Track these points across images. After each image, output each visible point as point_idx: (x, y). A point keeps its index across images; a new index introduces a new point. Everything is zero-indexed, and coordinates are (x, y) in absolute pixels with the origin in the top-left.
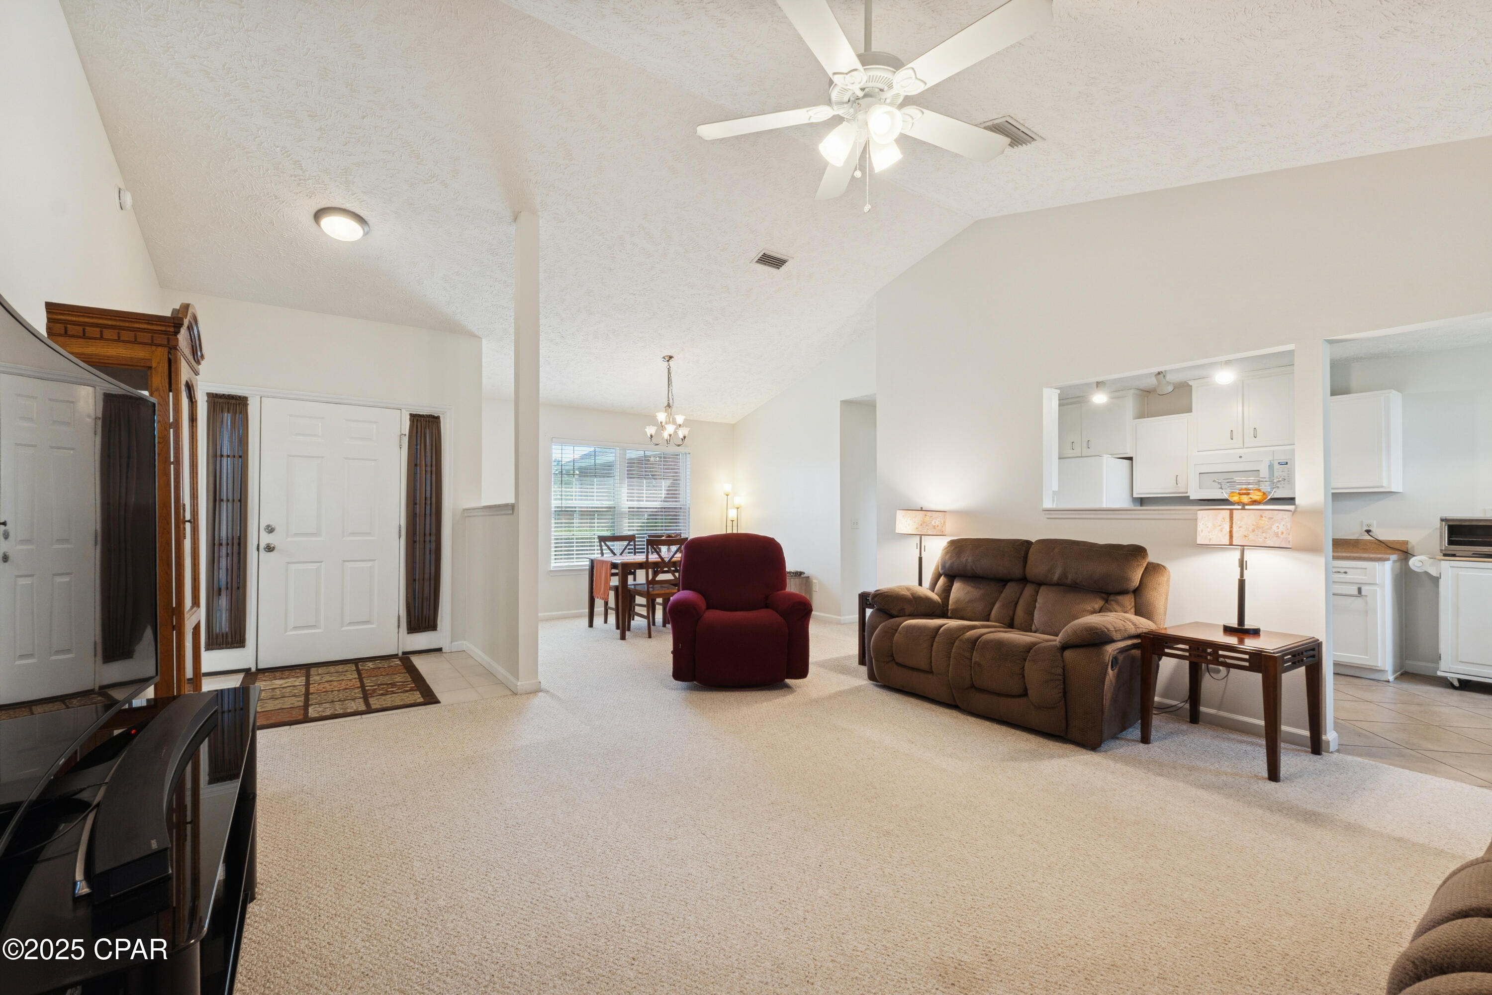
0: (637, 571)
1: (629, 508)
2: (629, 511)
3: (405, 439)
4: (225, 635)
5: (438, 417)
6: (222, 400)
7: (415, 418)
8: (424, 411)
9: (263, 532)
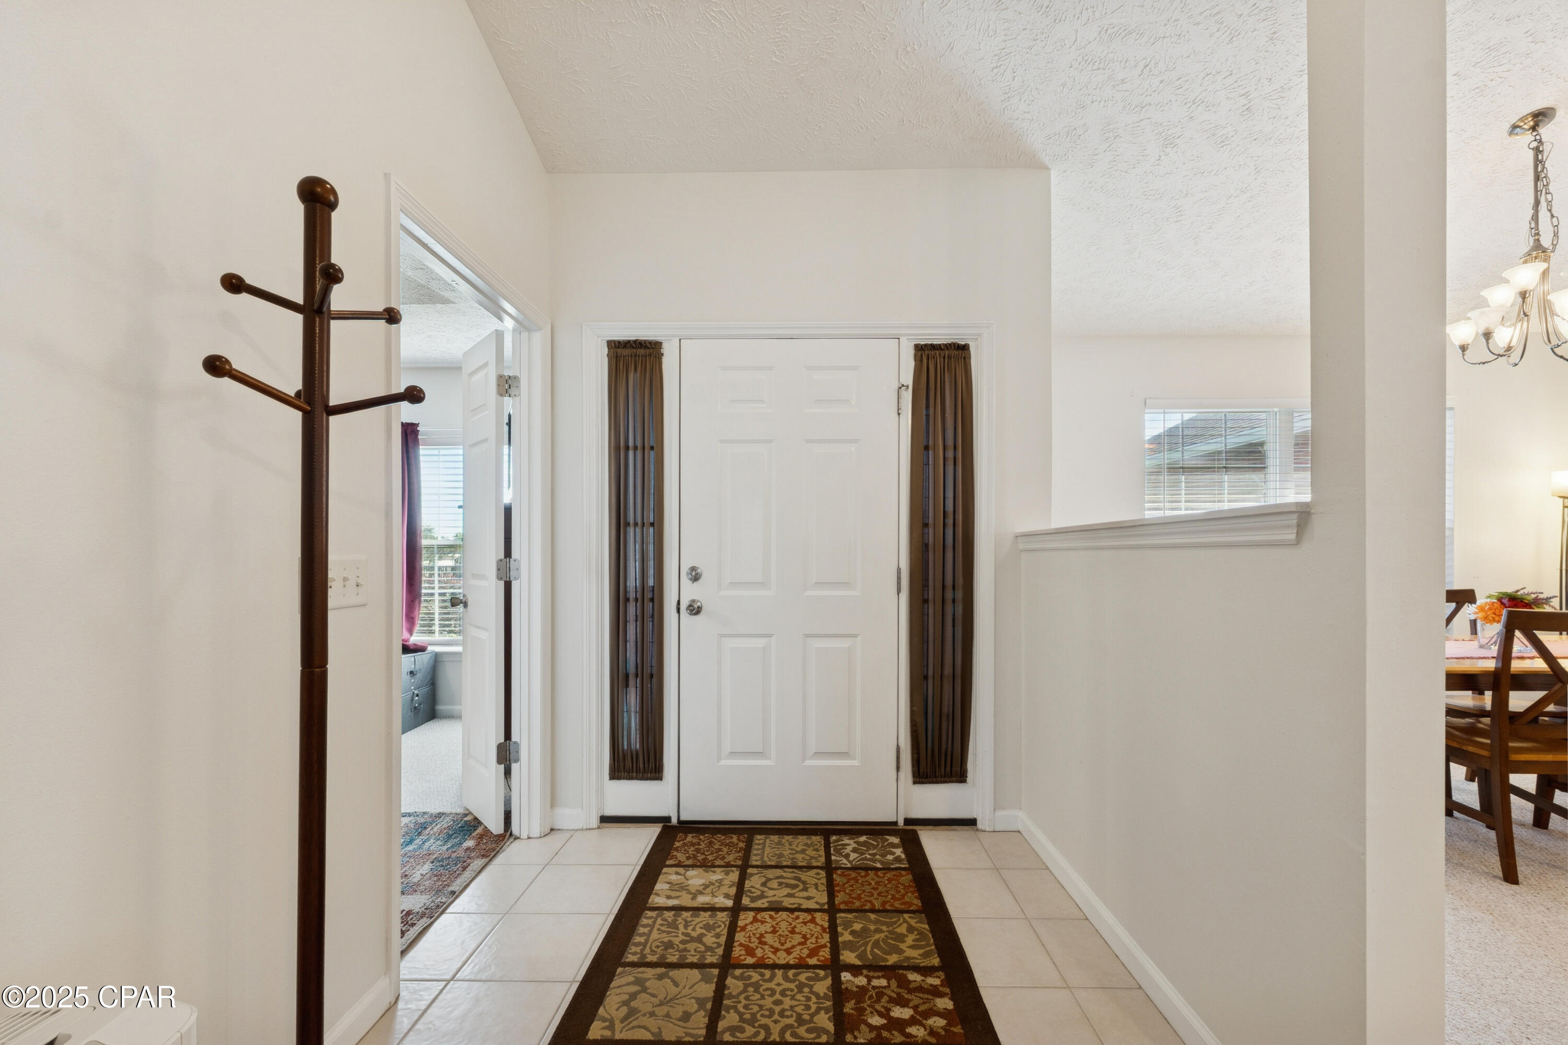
3: (908, 396)
4: (635, 756)
5: (963, 351)
6: (627, 352)
7: (924, 352)
8: (940, 336)
9: (685, 580)
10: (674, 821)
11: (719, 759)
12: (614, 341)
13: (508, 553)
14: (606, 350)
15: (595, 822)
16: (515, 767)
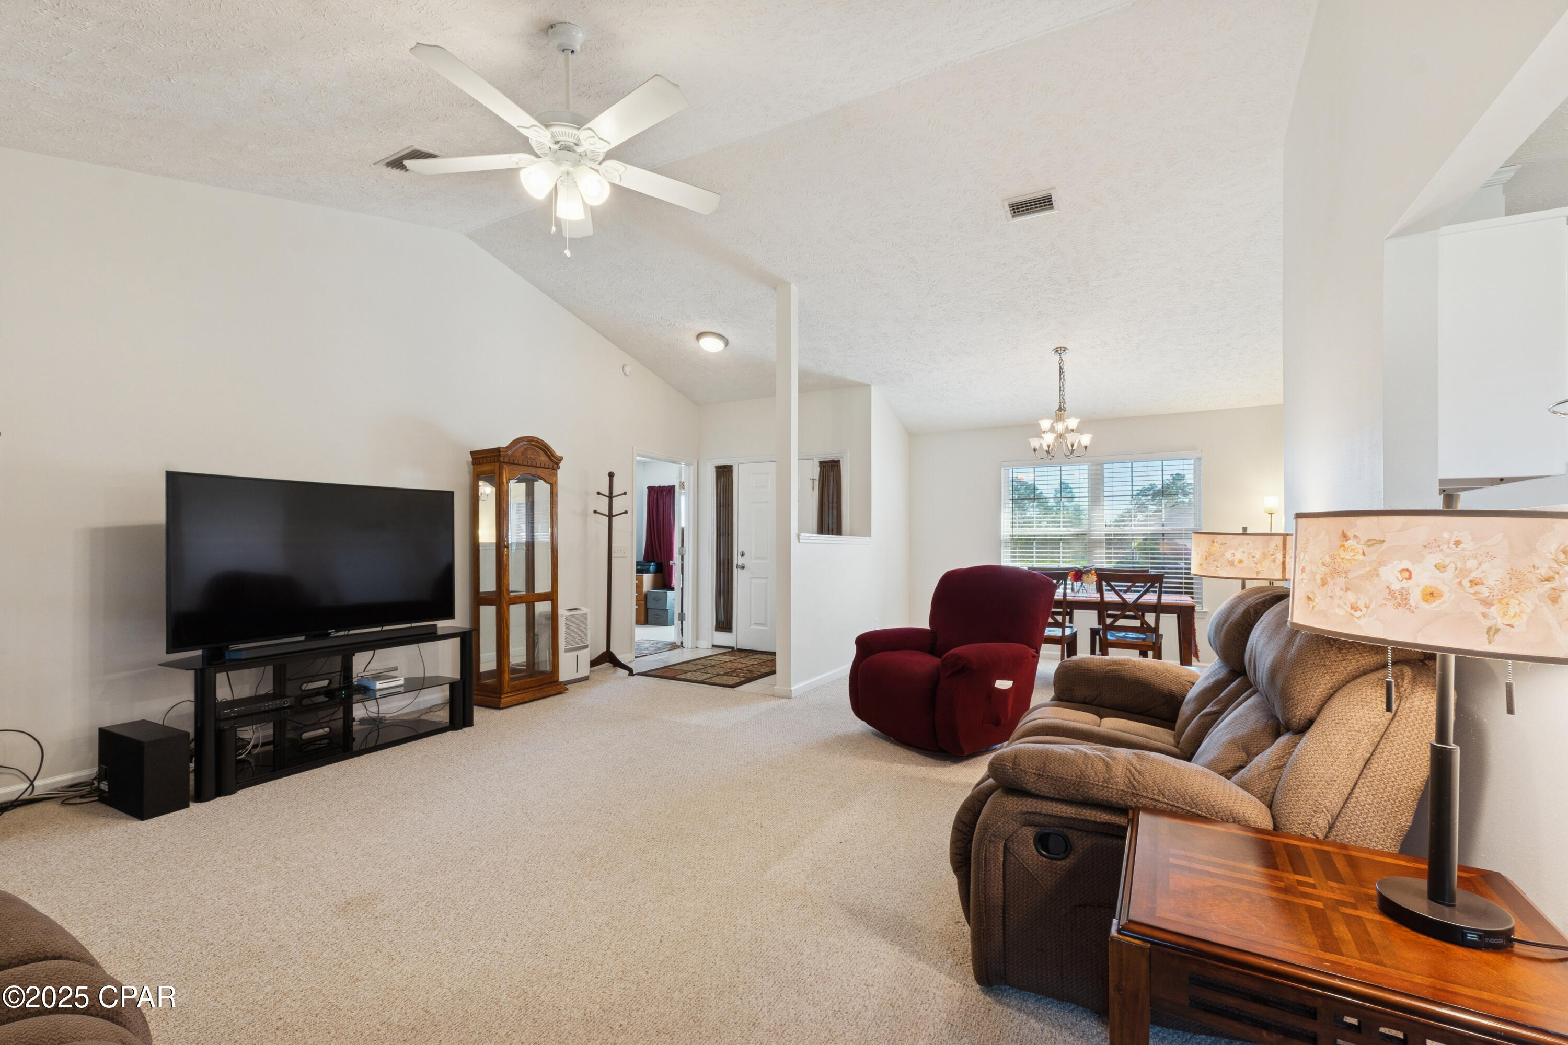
0: (1075, 611)
1: (1106, 535)
2: (1106, 539)
3: (817, 483)
4: (723, 623)
5: (838, 462)
6: (721, 470)
7: (823, 464)
8: (828, 458)
9: (740, 556)
10: (736, 648)
11: (750, 626)
12: (719, 466)
13: (682, 545)
14: (715, 470)
15: (710, 647)
16: (684, 622)
